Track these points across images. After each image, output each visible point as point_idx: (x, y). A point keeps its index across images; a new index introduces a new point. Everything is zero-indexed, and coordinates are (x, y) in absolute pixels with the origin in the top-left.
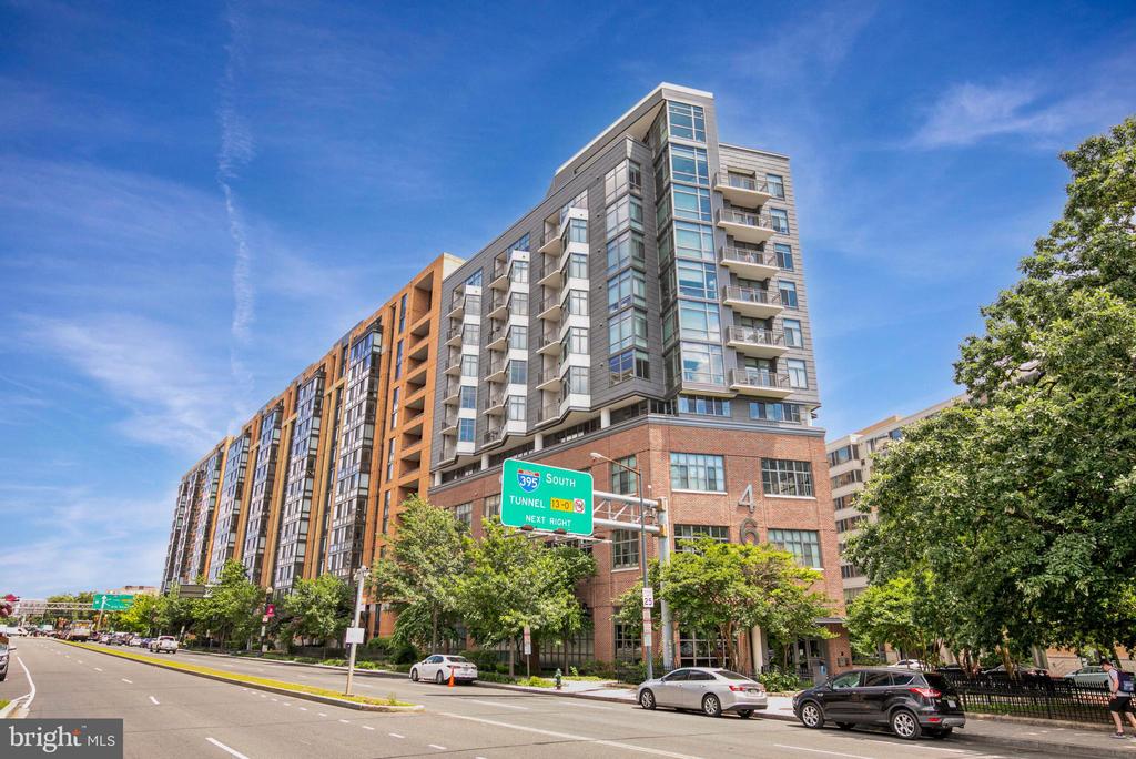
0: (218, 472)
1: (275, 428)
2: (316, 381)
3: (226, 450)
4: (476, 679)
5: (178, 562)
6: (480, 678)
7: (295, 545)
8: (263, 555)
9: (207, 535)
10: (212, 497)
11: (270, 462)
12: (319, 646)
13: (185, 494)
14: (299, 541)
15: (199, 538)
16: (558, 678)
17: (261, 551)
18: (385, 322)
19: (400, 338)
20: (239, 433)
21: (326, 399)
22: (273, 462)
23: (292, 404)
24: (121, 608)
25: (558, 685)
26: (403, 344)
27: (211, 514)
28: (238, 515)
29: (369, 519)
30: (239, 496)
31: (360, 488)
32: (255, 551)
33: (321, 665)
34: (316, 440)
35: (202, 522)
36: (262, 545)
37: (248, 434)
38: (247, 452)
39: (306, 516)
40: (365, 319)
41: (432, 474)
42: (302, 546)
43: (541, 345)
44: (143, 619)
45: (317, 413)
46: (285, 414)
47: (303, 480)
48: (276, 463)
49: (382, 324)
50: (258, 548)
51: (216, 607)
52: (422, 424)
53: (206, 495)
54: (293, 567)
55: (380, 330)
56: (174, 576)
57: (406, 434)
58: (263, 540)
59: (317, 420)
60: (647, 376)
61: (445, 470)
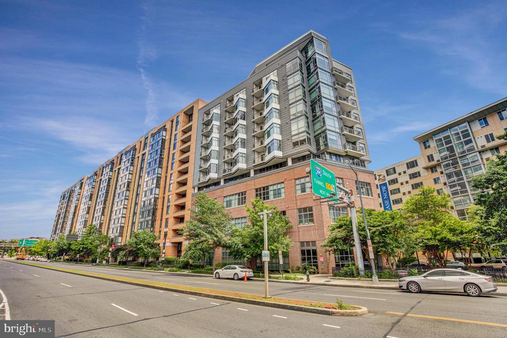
0: (80, 190)
1: (110, 171)
2: (132, 151)
3: (84, 181)
4: (252, 277)
5: (59, 226)
6: (255, 276)
7: (120, 219)
8: (103, 223)
9: (74, 216)
10: (77, 200)
11: (107, 185)
12: (133, 261)
13: (63, 199)
14: (122, 217)
15: (71, 216)
16: (308, 276)
17: (102, 222)
18: (168, 127)
19: (176, 133)
20: (92, 173)
21: (137, 159)
22: (108, 185)
23: (119, 162)
24: (32, 245)
25: (308, 279)
26: (177, 135)
27: (76, 207)
28: (90, 207)
29: (159, 207)
30: (91, 199)
31: (155, 194)
32: (99, 221)
33: (144, 270)
34: (131, 175)
35: (72, 210)
36: (102, 219)
37: (96, 174)
38: (95, 182)
39: (126, 206)
40: (157, 126)
41: (194, 188)
42: (123, 219)
43: (254, 132)
44: (43, 250)
45: (132, 164)
46: (115, 166)
47: (125, 192)
48: (110, 186)
49: (166, 127)
50: (101, 220)
51: (83, 244)
52: (188, 167)
53: (74, 200)
54: (119, 228)
55: (166, 130)
56: (57, 232)
57: (179, 172)
58: (103, 217)
59: (132, 167)
60: (310, 144)
61: (200, 186)
